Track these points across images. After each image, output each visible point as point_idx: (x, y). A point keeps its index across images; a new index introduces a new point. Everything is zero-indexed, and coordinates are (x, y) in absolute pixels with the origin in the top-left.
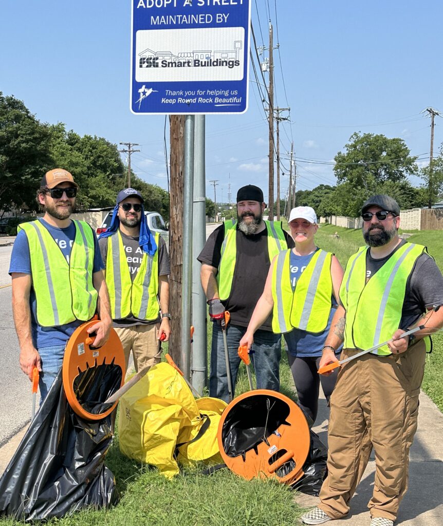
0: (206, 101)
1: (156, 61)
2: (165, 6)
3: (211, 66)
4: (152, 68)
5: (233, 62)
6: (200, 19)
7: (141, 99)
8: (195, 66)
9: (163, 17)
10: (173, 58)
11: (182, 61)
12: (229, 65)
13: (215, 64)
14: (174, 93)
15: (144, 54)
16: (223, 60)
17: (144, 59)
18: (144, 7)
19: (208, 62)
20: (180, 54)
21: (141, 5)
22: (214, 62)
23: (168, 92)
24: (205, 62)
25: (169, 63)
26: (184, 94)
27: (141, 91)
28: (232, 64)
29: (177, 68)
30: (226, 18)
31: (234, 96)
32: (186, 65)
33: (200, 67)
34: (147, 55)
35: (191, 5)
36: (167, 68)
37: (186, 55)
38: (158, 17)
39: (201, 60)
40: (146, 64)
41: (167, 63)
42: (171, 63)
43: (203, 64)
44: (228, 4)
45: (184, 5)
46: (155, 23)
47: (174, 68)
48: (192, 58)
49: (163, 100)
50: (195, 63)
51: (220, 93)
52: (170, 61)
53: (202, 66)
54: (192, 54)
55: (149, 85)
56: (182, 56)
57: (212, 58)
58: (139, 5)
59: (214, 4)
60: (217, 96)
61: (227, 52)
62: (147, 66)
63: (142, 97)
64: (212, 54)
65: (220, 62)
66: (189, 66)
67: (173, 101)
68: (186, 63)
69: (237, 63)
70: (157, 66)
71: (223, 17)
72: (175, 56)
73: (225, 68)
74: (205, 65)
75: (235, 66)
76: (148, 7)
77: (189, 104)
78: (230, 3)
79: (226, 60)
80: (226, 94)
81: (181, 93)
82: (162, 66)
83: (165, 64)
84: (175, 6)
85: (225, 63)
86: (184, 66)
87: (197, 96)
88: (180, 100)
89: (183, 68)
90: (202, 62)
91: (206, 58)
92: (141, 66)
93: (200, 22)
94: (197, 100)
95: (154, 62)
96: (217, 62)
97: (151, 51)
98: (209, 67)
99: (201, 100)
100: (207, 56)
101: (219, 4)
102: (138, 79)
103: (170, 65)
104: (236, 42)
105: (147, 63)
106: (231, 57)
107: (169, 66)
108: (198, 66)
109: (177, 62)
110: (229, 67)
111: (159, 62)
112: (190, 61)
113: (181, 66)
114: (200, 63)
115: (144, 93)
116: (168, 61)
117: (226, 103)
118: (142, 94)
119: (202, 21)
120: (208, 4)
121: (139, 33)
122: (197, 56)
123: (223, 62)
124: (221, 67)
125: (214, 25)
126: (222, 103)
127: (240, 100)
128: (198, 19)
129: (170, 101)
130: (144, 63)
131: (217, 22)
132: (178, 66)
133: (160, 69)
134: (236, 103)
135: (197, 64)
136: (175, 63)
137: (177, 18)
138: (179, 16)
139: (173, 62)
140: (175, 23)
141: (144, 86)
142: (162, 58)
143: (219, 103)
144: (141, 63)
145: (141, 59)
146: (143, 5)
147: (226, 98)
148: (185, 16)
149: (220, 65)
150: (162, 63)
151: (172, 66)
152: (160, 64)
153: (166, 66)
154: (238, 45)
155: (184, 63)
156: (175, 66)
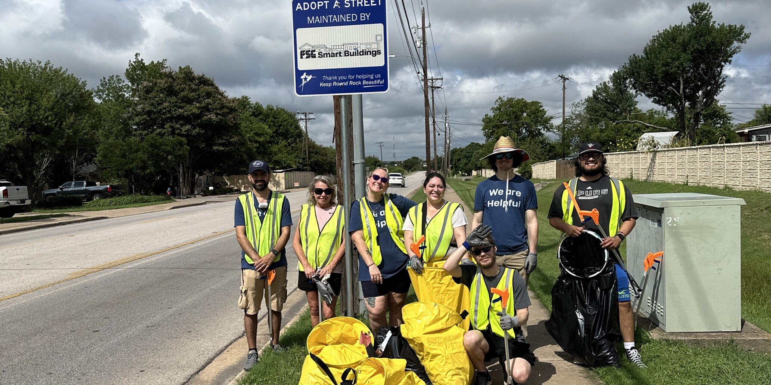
0: (356, 83)
1: (314, 53)
2: (319, 8)
3: (358, 55)
4: (311, 59)
5: (375, 51)
6: (347, 18)
7: (303, 84)
8: (345, 56)
9: (317, 17)
10: (327, 50)
11: (335, 52)
12: (373, 54)
13: (361, 53)
14: (330, 78)
15: (304, 48)
16: (367, 50)
17: (304, 51)
18: (302, 9)
19: (356, 52)
20: (333, 47)
21: (299, 8)
22: (360, 52)
23: (325, 77)
24: (353, 52)
25: (324, 54)
26: (338, 78)
27: (303, 77)
28: (376, 53)
29: (331, 58)
30: (368, 17)
31: (378, 79)
32: (338, 55)
33: (350, 57)
34: (306, 48)
35: (339, 7)
36: (323, 58)
37: (337, 47)
38: (313, 17)
39: (350, 51)
40: (305, 56)
41: (323, 54)
42: (326, 54)
43: (352, 54)
44: (369, 5)
45: (334, 7)
46: (311, 22)
47: (328, 58)
48: (343, 50)
49: (321, 84)
50: (345, 54)
51: (367, 77)
52: (325, 52)
53: (351, 55)
54: (342, 46)
55: (309, 72)
56: (335, 48)
57: (359, 49)
58: (298, 8)
59: (358, 6)
60: (365, 79)
61: (370, 44)
62: (307, 57)
63: (304, 82)
64: (359, 46)
65: (365, 52)
66: (340, 56)
67: (330, 85)
68: (338, 53)
69: (379, 52)
70: (315, 57)
71: (366, 16)
72: (329, 48)
73: (370, 56)
74: (353, 55)
75: (377, 55)
76: (305, 9)
77: (342, 86)
78: (370, 5)
79: (370, 50)
80: (372, 77)
81: (336, 78)
82: (319, 57)
83: (321, 55)
84: (327, 8)
85: (369, 53)
86: (336, 56)
87: (349, 80)
88: (335, 84)
89: (335, 57)
90: (350, 53)
91: (354, 49)
92: (302, 58)
93: (347, 21)
94: (349, 83)
95: (312, 54)
96: (363, 52)
97: (310, 45)
98: (357, 56)
99: (351, 83)
100: (355, 47)
101: (362, 5)
102: (300, 68)
103: (325, 55)
104: (377, 35)
105: (307, 54)
106: (374, 47)
107: (324, 57)
108: (348, 55)
109: (330, 53)
110: (373, 56)
111: (316, 53)
112: (341, 52)
113: (334, 56)
114: (349, 53)
115: (306, 79)
116: (323, 52)
117: (371, 85)
118: (303, 80)
119: (349, 19)
120: (353, 6)
121: (298, 30)
122: (346, 48)
123: (368, 52)
124: (366, 56)
125: (359, 22)
126: (369, 85)
127: (383, 82)
128: (346, 19)
129: (327, 85)
130: (304, 54)
131: (361, 20)
132: (332, 56)
133: (317, 59)
134: (379, 84)
135: (347, 55)
136: (329, 54)
137: (329, 18)
138: (330, 16)
139: (327, 53)
140: (327, 22)
141: (305, 74)
142: (318, 50)
143: (366, 85)
144: (301, 55)
145: (301, 52)
146: (301, 8)
147: (372, 80)
148: (335, 16)
149: (365, 55)
150: (319, 54)
151: (327, 57)
152: (317, 55)
153: (322, 57)
154: (379, 38)
155: (337, 54)
156: (330, 57)
